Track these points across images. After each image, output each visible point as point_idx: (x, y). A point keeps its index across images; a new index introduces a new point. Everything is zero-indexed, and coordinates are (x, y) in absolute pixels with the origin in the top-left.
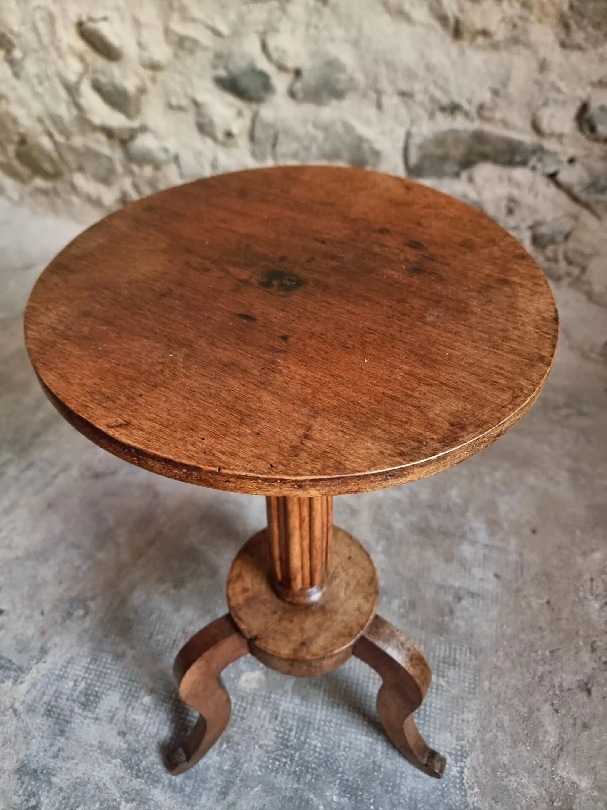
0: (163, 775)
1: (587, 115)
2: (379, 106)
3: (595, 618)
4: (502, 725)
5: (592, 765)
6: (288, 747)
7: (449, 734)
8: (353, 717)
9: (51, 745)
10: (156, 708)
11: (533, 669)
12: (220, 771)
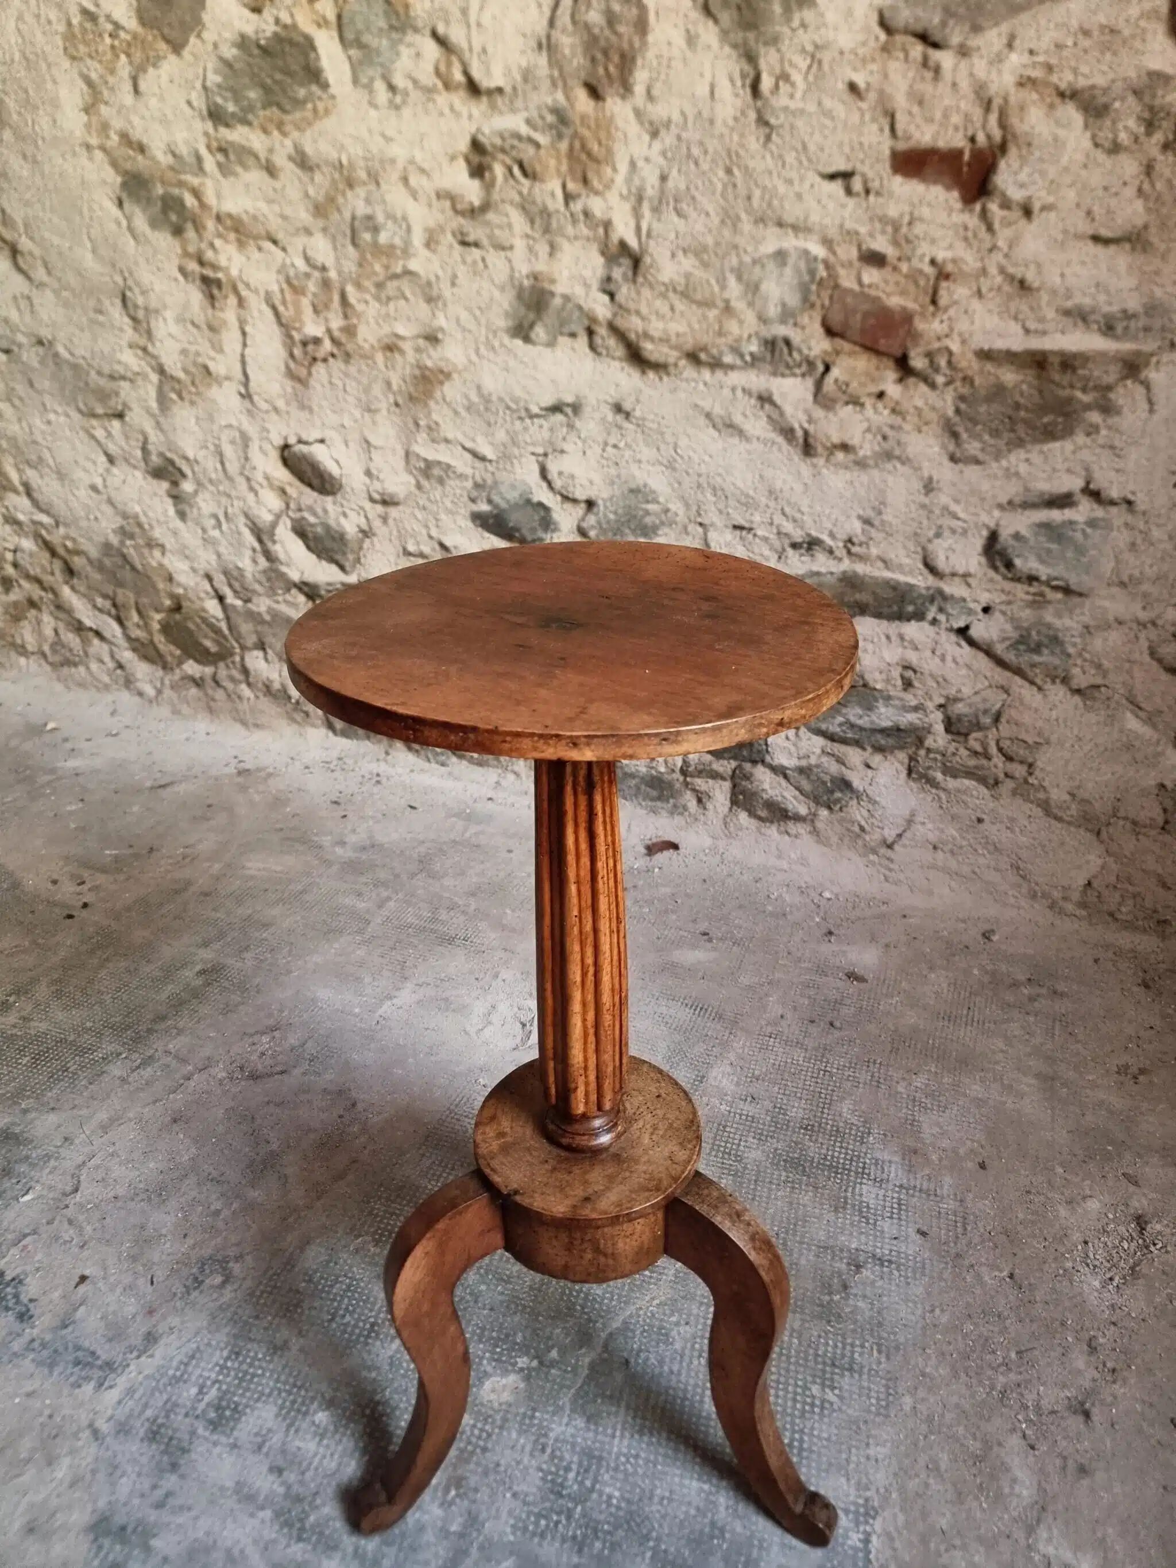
0: (345, 1537)
1: (998, 547)
3: (1093, 1299)
4: (937, 1469)
5: (1099, 1535)
6: (561, 1496)
7: (843, 1480)
8: (676, 1450)
9: (154, 1487)
10: (336, 1431)
11: (990, 1378)
12: (444, 1533)
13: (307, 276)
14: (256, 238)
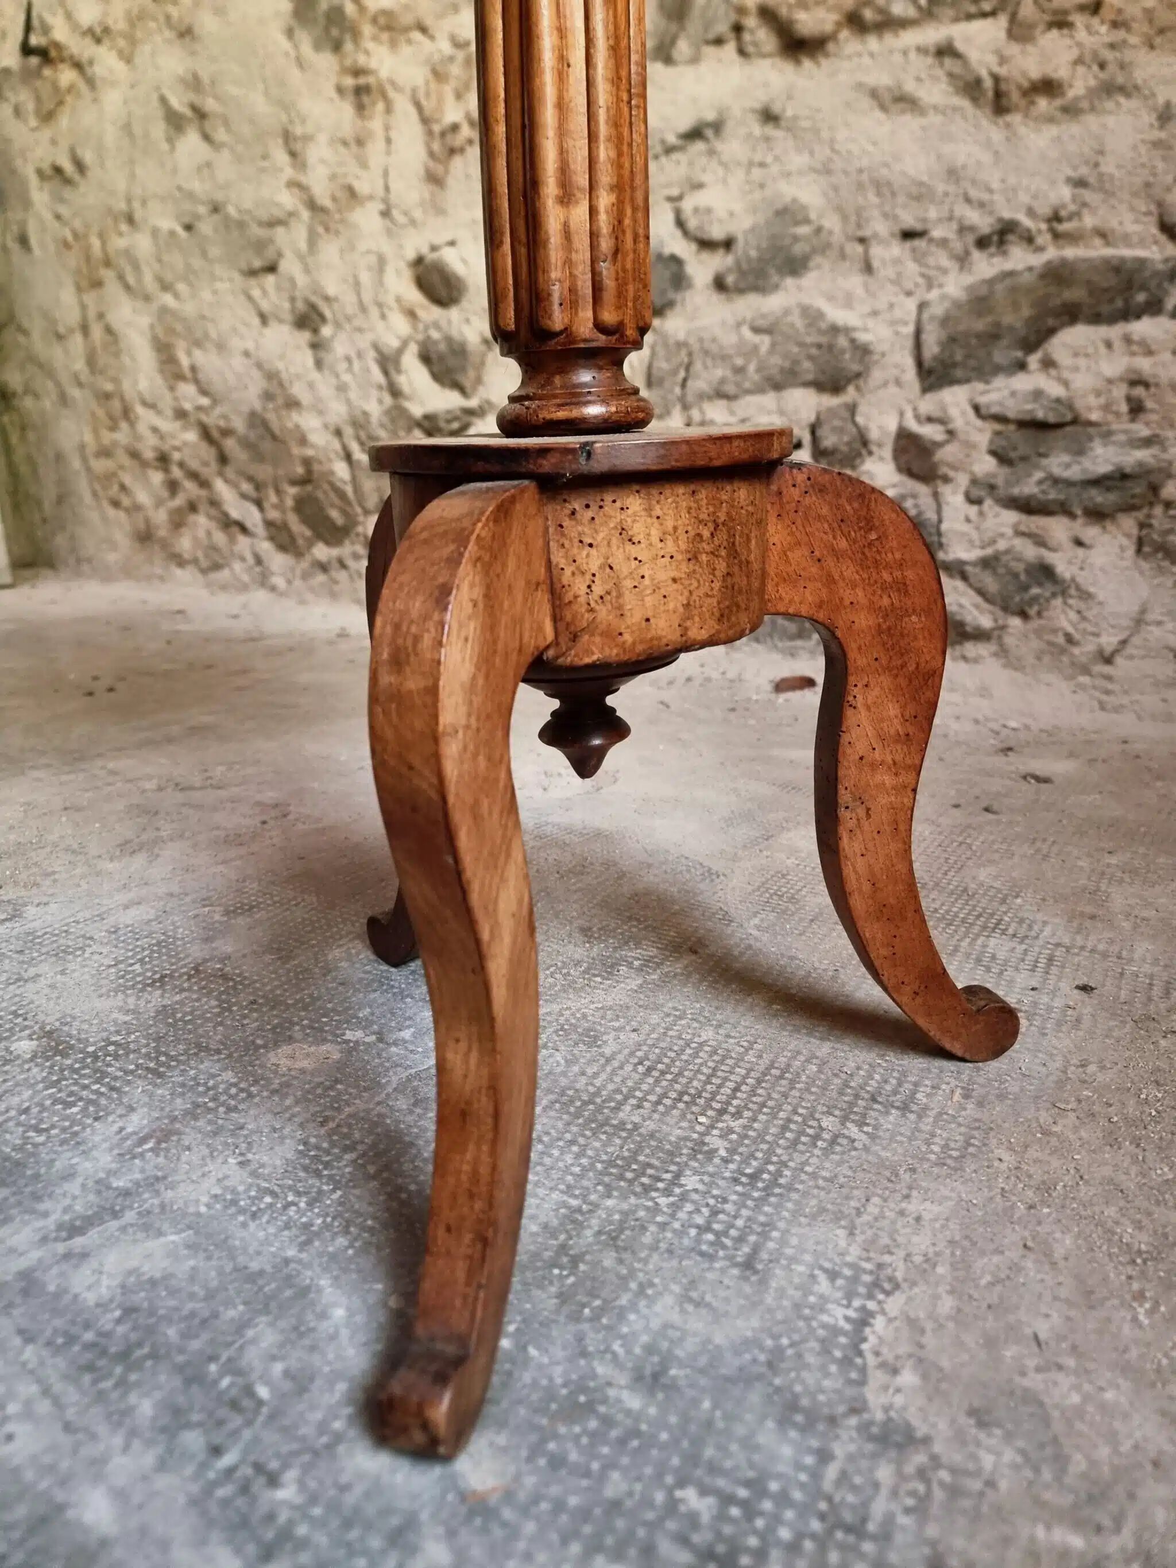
2: (868, 268)
13: (451, 59)
14: (407, 29)
